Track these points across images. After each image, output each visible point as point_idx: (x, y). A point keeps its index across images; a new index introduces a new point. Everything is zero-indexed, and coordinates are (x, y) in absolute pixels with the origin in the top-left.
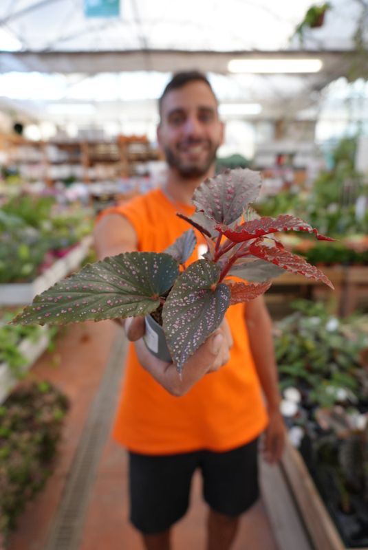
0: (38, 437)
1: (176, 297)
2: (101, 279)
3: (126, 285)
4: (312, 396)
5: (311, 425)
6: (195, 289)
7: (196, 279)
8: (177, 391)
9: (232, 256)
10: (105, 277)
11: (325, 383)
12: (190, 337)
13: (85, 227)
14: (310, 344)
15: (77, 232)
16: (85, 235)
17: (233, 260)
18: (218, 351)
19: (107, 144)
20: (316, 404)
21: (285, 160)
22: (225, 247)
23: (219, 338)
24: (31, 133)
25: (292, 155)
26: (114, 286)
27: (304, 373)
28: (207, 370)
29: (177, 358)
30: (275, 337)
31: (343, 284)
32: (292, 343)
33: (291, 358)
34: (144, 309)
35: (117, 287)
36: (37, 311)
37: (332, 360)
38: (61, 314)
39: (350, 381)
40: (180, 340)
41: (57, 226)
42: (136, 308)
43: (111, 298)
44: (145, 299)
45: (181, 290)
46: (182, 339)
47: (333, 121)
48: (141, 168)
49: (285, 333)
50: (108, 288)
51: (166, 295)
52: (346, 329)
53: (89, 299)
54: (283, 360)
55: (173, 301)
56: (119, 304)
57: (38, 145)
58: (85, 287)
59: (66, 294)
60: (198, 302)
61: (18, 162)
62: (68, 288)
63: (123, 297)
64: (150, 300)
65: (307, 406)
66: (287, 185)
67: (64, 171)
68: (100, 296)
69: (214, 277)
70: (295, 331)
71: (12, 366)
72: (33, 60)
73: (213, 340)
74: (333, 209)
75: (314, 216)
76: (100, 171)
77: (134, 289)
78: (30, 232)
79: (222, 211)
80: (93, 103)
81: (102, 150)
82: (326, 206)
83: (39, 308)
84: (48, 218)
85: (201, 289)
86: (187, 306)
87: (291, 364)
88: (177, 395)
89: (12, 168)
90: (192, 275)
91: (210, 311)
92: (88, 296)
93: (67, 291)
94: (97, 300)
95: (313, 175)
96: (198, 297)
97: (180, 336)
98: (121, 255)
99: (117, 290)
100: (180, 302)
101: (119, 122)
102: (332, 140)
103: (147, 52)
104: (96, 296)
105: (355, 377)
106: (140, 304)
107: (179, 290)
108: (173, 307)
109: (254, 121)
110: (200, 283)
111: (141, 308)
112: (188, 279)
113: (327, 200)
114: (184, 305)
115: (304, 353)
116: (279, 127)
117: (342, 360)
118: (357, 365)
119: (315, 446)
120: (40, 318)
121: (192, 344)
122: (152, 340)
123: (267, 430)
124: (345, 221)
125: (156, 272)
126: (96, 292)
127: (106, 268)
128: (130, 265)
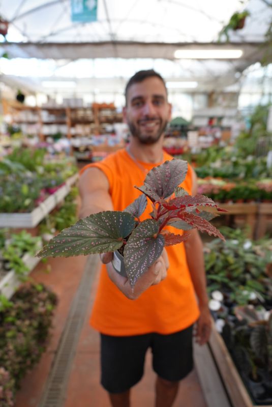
0: (35, 324)
1: (132, 242)
2: (88, 229)
3: (103, 232)
4: (232, 297)
5: (231, 318)
6: (144, 237)
7: (144, 231)
8: (132, 297)
9: (167, 217)
10: (90, 228)
11: (241, 287)
12: (139, 267)
13: (69, 171)
14: (231, 259)
15: (63, 175)
16: (69, 177)
17: (168, 219)
18: (158, 272)
19: (85, 109)
20: (235, 303)
21: (215, 122)
22: (163, 211)
23: (159, 264)
24: (30, 101)
25: (220, 119)
26: (96, 233)
27: (226, 280)
28: (151, 284)
29: (131, 280)
30: (205, 253)
31: (257, 215)
32: (218, 258)
33: (216, 269)
34: (113, 247)
35: (97, 233)
36: (51, 249)
37: (247, 271)
38: (65, 251)
39: (260, 287)
40: (133, 269)
41: (48, 170)
42: (108, 246)
43: (94, 241)
44: (113, 241)
45: (136, 237)
46: (134, 268)
47: (251, 94)
48: (109, 128)
49: (212, 251)
50: (92, 235)
51: (127, 239)
52: (258, 248)
53: (81, 241)
54: (211, 271)
55: (130, 244)
56: (99, 244)
57: (34, 110)
58: (79, 234)
59: (67, 238)
60: (145, 245)
61: (20, 122)
62: (69, 235)
63: (101, 240)
64: (117, 241)
65: (228, 304)
66: (217, 141)
67: (53, 129)
68: (87, 239)
69: (156, 230)
70: (220, 250)
71: (17, 272)
72: (32, 49)
73: (155, 265)
74: (250, 159)
75: (235, 164)
76: (79, 129)
77: (108, 235)
78: (29, 174)
79: (162, 189)
80: (75, 80)
81: (81, 114)
82: (245, 158)
83: (52, 247)
84: (41, 164)
85: (147, 237)
86: (139, 248)
87: (216, 274)
88: (132, 299)
89: (16, 126)
90: (142, 228)
91: (152, 251)
92: (80, 240)
93: (68, 236)
94: (86, 242)
95: (235, 134)
96: (145, 242)
97: (134, 266)
98: (100, 213)
99: (97, 235)
100: (134, 245)
101: (94, 94)
102: (250, 107)
103: (115, 43)
104: (85, 239)
105: (263, 283)
106: (111, 244)
107: (134, 237)
108: (130, 248)
109: (193, 93)
110: (147, 233)
111: (111, 247)
112: (140, 231)
113: (246, 152)
114: (137, 247)
115: (226, 266)
116: (211, 98)
117: (253, 271)
118: (265, 275)
119: (233, 333)
120: (53, 253)
121: (140, 271)
122: (117, 264)
123: (198, 321)
124: (258, 168)
125: (121, 224)
126: (85, 237)
127: (91, 221)
128: (105, 220)
